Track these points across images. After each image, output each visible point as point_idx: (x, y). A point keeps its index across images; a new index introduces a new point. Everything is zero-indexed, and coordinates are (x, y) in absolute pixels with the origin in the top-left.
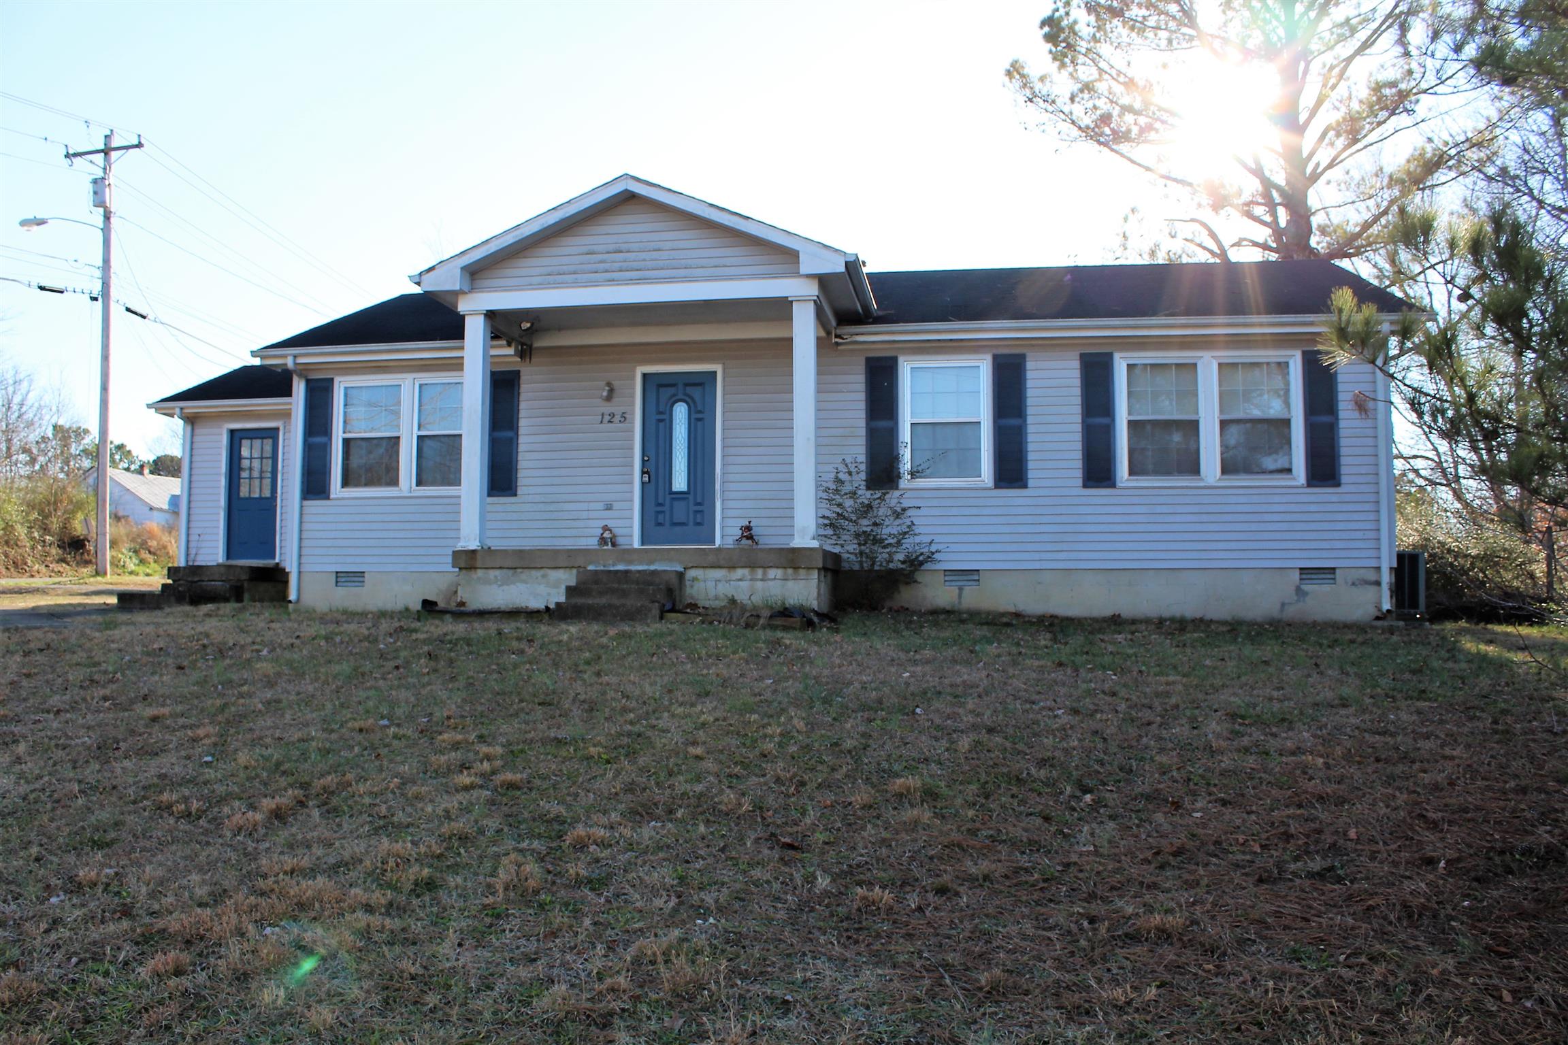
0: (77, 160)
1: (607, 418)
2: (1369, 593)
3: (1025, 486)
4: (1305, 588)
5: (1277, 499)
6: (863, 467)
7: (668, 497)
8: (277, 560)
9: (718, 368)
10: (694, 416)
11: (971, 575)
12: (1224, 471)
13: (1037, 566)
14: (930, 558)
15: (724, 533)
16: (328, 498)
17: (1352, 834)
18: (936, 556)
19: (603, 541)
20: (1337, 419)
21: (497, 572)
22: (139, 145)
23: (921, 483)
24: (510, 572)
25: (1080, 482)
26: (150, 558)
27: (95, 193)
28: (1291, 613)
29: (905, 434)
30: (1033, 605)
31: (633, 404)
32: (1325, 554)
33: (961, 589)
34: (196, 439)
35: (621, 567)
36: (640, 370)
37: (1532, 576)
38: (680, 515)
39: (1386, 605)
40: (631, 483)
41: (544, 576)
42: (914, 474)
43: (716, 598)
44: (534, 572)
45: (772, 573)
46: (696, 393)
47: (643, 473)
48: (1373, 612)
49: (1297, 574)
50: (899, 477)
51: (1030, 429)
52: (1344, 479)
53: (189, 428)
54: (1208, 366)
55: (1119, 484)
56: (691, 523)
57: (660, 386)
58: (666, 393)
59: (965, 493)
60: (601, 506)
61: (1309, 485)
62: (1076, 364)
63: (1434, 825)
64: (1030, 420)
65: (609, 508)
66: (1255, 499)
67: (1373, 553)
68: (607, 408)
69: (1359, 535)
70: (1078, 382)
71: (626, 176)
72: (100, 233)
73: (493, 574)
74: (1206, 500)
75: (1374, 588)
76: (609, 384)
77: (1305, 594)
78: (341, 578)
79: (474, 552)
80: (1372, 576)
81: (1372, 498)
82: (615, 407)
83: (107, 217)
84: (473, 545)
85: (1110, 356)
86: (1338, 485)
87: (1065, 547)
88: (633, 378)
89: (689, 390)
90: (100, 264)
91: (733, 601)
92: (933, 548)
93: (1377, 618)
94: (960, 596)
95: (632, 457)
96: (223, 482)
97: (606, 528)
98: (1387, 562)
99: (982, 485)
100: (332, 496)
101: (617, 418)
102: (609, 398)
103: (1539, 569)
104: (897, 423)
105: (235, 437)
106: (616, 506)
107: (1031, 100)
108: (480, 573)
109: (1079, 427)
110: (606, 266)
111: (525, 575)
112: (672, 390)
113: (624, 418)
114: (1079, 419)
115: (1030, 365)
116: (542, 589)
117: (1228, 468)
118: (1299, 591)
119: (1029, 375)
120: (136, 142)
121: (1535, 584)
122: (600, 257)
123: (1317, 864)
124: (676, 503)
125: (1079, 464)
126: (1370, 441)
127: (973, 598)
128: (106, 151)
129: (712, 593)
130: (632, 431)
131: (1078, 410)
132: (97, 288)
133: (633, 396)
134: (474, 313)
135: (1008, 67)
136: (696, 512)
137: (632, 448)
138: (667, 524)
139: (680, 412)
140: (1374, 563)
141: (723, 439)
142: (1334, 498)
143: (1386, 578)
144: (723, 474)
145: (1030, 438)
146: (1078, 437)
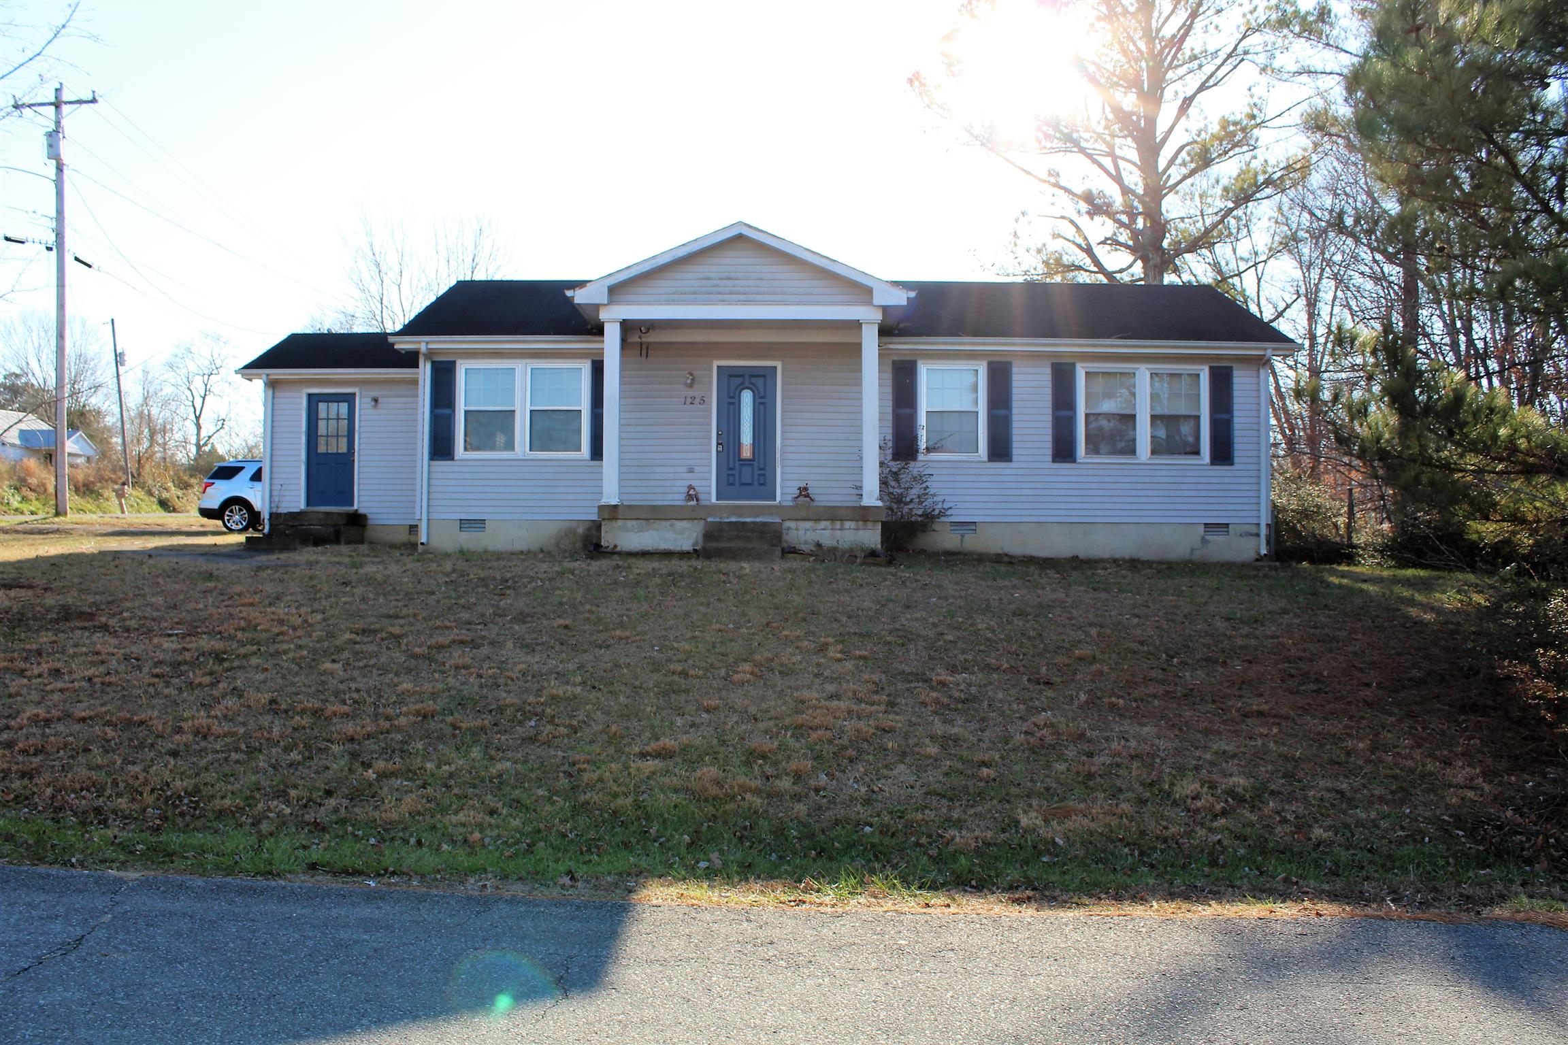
0: (27, 111)
1: (689, 400)
2: (1252, 542)
3: (1010, 460)
4: (1208, 538)
5: (1190, 473)
6: (890, 444)
7: (737, 464)
8: (355, 507)
9: (779, 365)
10: (758, 400)
11: (970, 526)
12: (1153, 452)
13: (1018, 519)
14: (942, 513)
15: (784, 491)
16: (453, 459)
17: (1325, 673)
18: (948, 513)
19: (690, 497)
20: (1232, 416)
21: (634, 522)
22: (94, 101)
23: (934, 456)
24: (644, 523)
25: (1050, 458)
26: (32, 495)
27: (50, 146)
28: (1198, 556)
29: (922, 420)
30: (1016, 550)
31: (710, 389)
32: (1221, 514)
33: (962, 536)
34: (277, 401)
35: (733, 519)
36: (716, 363)
37: (1336, 526)
38: (746, 477)
39: (1264, 551)
40: (710, 452)
41: (671, 526)
42: (928, 450)
43: (806, 543)
44: (664, 523)
45: (848, 524)
46: (759, 382)
47: (718, 444)
48: (1253, 555)
49: (1202, 528)
50: (917, 451)
51: (1015, 418)
52: (1236, 460)
53: (270, 392)
54: (1143, 374)
55: (1079, 460)
56: (756, 483)
57: (730, 376)
58: (736, 381)
59: (966, 465)
60: (684, 469)
61: (1212, 463)
62: (1049, 370)
63: (1361, 670)
64: (1015, 411)
65: (691, 471)
66: (1175, 473)
67: (1254, 514)
68: (690, 393)
69: (1246, 500)
70: (1049, 384)
71: (741, 223)
72: (53, 185)
73: (630, 523)
74: (1141, 473)
75: (1254, 539)
76: (691, 374)
77: (1208, 542)
78: (465, 524)
79: (616, 506)
80: (1253, 530)
81: (1255, 474)
82: (697, 392)
83: (60, 169)
84: (614, 501)
85: (1073, 365)
86: (1232, 464)
87: (1039, 505)
88: (711, 369)
89: (754, 380)
90: (54, 214)
91: (819, 545)
92: (946, 506)
93: (1257, 560)
94: (962, 541)
95: (710, 432)
96: (304, 439)
97: (690, 487)
98: (1265, 519)
99: (978, 459)
100: (456, 458)
101: (698, 400)
102: (691, 386)
103: (1341, 521)
104: (916, 411)
105: (313, 400)
106: (697, 469)
107: (929, 106)
108: (620, 523)
109: (1050, 418)
110: (720, 289)
111: (657, 524)
112: (740, 380)
113: (703, 401)
114: (1050, 411)
115: (1015, 370)
116: (670, 535)
117: (1157, 449)
118: (1204, 540)
119: (1014, 377)
120: (90, 98)
121: (1338, 534)
122: (715, 282)
123: (1312, 687)
124: (744, 469)
125: (1050, 445)
126: (1255, 433)
127: (972, 543)
128: (57, 105)
129: (802, 539)
130: (710, 411)
131: (1049, 404)
132: (51, 239)
133: (710, 383)
134: (612, 321)
135: (910, 76)
136: (760, 475)
137: (710, 424)
138: (737, 483)
139: (747, 398)
140: (1255, 521)
141: (783, 419)
142: (1229, 473)
143: (1264, 531)
144: (783, 446)
145: (1015, 424)
146: (1050, 425)
